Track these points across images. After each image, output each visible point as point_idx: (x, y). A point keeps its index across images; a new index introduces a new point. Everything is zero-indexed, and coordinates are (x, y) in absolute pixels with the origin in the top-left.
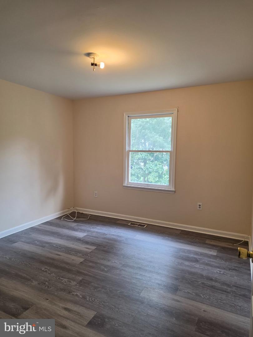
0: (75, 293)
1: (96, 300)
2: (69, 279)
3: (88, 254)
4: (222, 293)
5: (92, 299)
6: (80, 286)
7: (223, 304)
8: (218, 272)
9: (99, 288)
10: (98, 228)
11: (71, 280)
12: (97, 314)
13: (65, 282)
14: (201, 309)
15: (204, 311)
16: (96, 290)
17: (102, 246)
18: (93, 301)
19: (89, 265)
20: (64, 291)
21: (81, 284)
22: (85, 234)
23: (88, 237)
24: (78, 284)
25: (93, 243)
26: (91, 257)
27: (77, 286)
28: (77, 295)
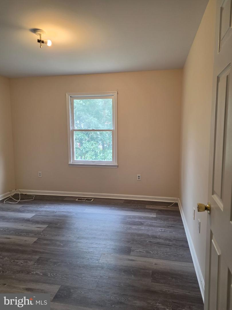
0: (35, 273)
1: (58, 275)
2: (25, 260)
3: (41, 232)
4: (166, 247)
5: (53, 275)
6: (39, 264)
7: (169, 255)
8: (160, 230)
9: (59, 262)
10: (47, 207)
11: (27, 260)
12: (61, 287)
13: (22, 264)
14: (153, 263)
15: (155, 264)
16: (55, 265)
17: (54, 223)
18: (55, 276)
19: (44, 243)
20: (22, 272)
21: (39, 263)
22: (33, 215)
23: (37, 216)
24: (36, 263)
25: (44, 222)
26: (44, 235)
27: (36, 265)
28: (37, 274)
